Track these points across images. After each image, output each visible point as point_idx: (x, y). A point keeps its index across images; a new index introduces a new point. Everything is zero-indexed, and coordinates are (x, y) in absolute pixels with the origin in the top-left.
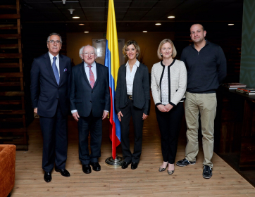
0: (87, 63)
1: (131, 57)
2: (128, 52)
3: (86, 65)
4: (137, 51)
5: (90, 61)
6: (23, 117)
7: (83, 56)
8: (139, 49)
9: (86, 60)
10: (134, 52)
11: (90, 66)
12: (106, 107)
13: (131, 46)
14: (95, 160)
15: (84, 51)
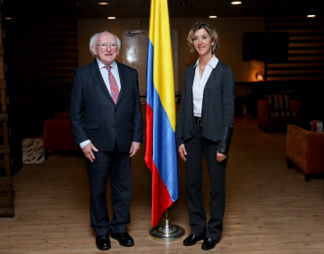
0: (103, 61)
1: (202, 52)
2: (196, 43)
3: (101, 65)
4: (212, 40)
5: (108, 59)
6: (7, 158)
7: (97, 49)
8: (215, 35)
9: (102, 56)
10: (206, 41)
11: (108, 66)
12: (136, 135)
13: (201, 32)
14: (121, 229)
15: (98, 40)
